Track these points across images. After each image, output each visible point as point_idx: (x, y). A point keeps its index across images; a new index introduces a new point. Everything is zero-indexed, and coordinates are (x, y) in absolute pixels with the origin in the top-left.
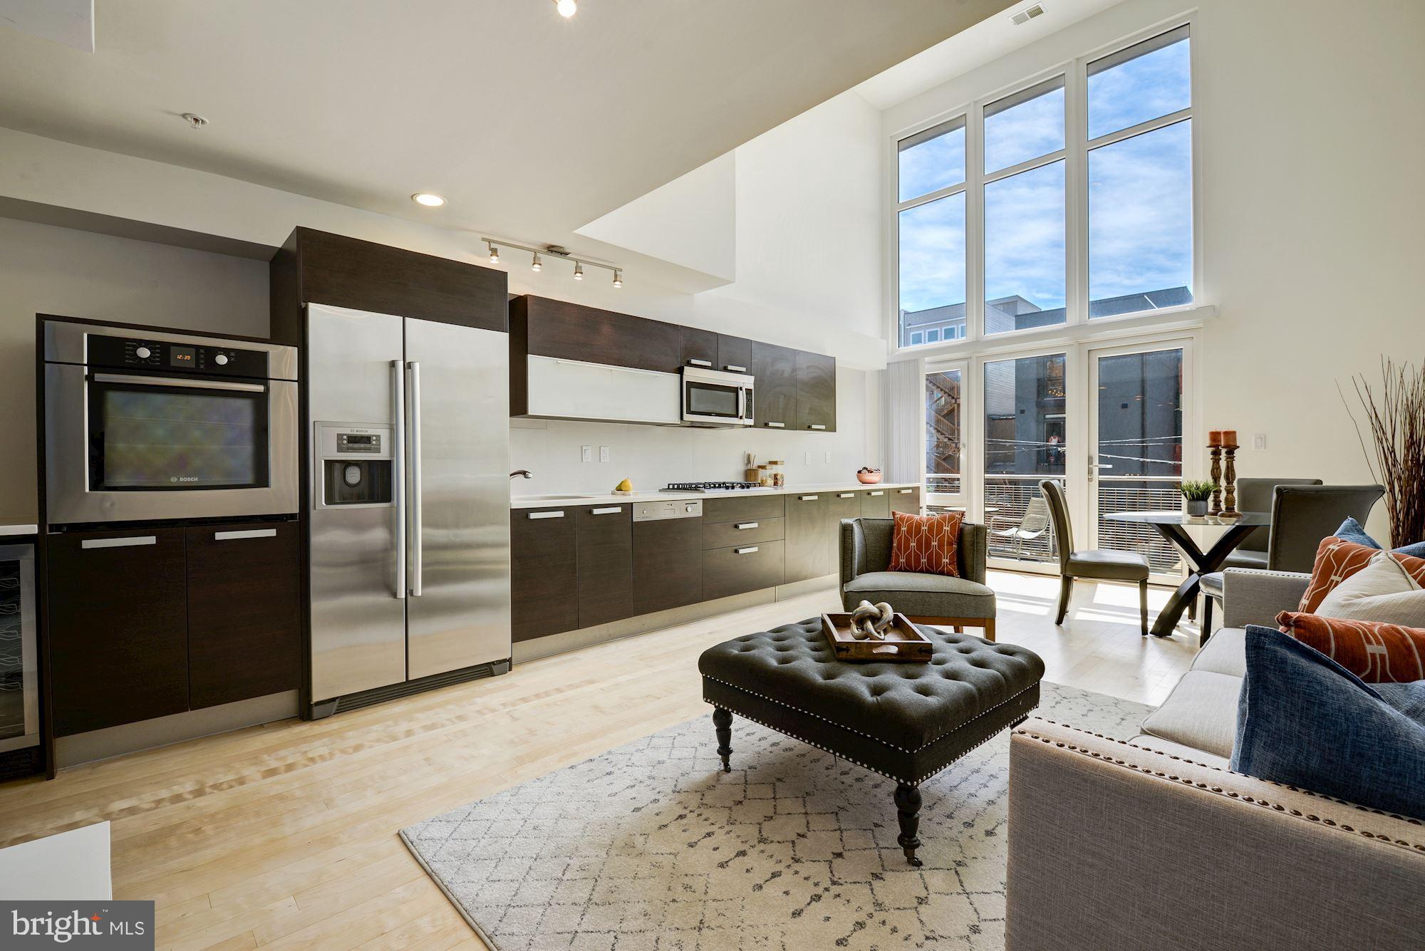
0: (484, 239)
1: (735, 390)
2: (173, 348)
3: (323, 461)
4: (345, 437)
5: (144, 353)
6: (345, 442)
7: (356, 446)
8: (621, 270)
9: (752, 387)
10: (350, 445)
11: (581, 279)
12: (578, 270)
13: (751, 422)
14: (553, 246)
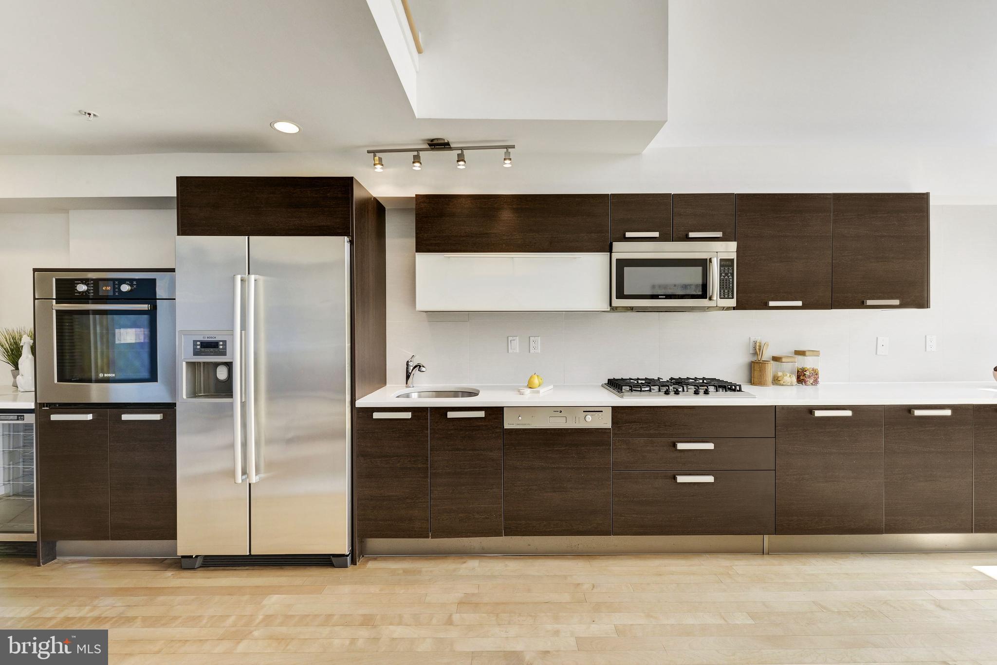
0: (369, 152)
1: (704, 264)
2: (100, 283)
3: (184, 364)
4: (199, 343)
5: (82, 288)
6: (199, 347)
7: (207, 350)
8: (513, 147)
9: (734, 256)
10: (203, 349)
11: (464, 167)
12: (461, 158)
13: (732, 302)
14: (432, 140)
